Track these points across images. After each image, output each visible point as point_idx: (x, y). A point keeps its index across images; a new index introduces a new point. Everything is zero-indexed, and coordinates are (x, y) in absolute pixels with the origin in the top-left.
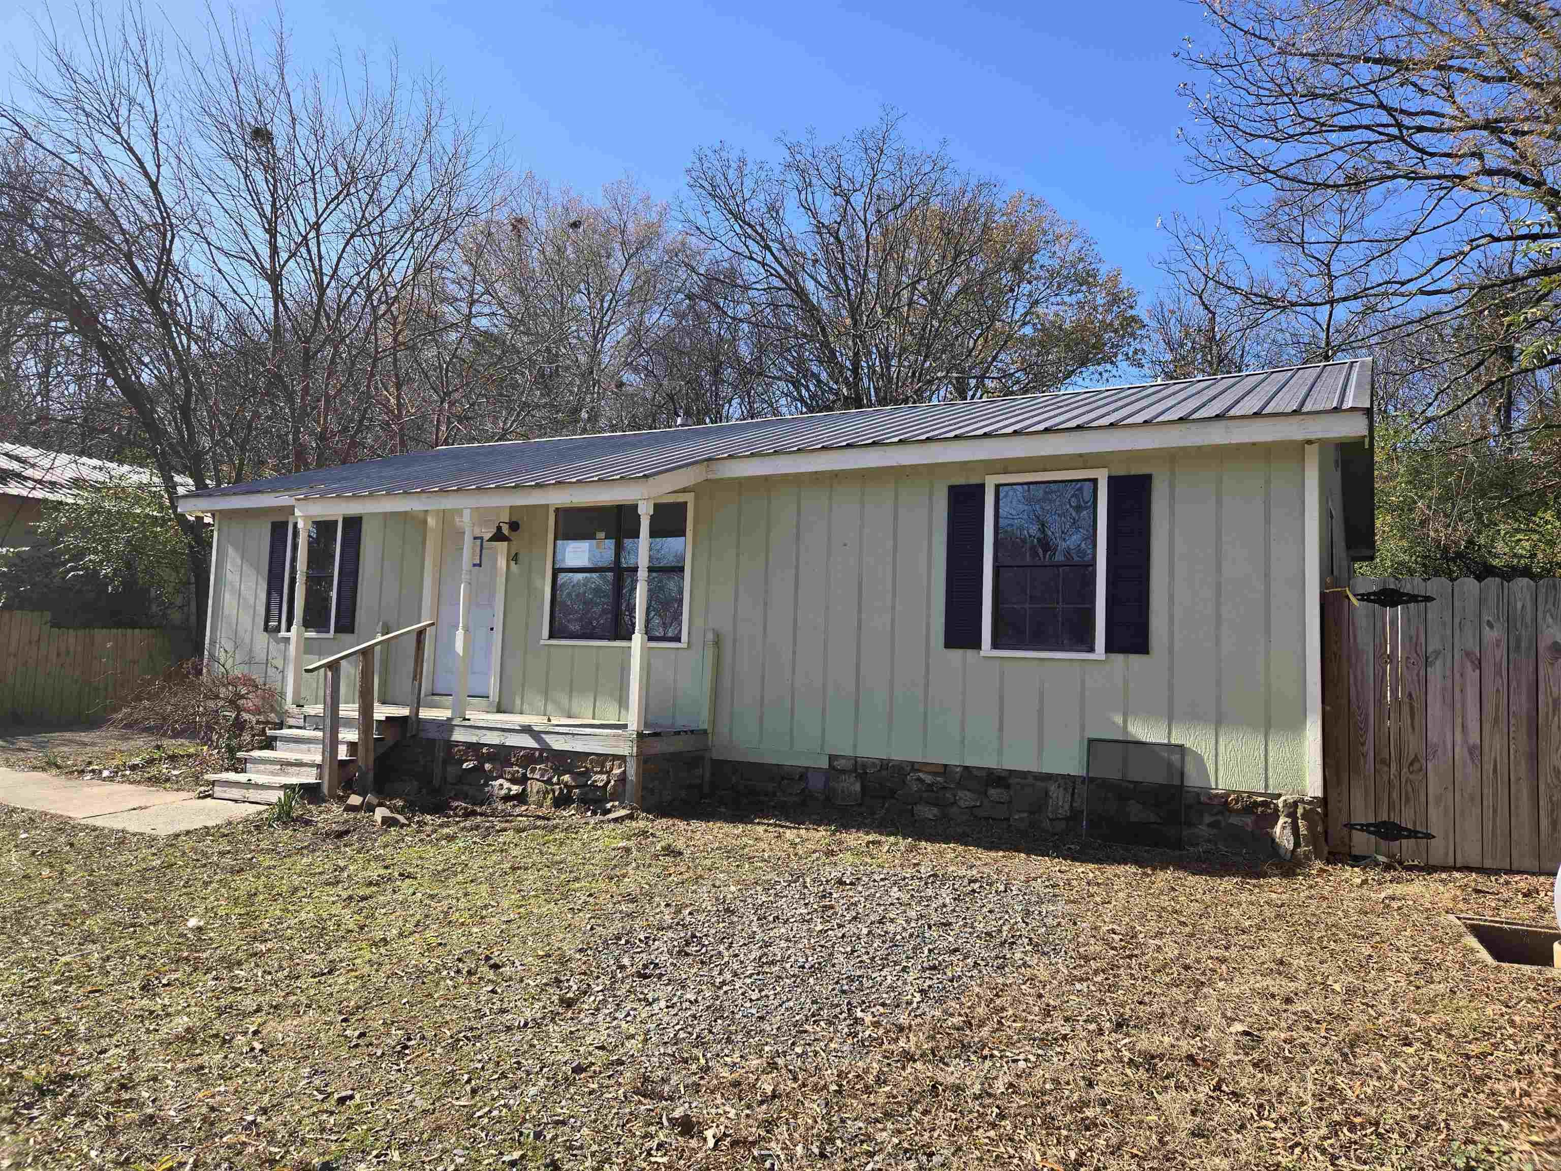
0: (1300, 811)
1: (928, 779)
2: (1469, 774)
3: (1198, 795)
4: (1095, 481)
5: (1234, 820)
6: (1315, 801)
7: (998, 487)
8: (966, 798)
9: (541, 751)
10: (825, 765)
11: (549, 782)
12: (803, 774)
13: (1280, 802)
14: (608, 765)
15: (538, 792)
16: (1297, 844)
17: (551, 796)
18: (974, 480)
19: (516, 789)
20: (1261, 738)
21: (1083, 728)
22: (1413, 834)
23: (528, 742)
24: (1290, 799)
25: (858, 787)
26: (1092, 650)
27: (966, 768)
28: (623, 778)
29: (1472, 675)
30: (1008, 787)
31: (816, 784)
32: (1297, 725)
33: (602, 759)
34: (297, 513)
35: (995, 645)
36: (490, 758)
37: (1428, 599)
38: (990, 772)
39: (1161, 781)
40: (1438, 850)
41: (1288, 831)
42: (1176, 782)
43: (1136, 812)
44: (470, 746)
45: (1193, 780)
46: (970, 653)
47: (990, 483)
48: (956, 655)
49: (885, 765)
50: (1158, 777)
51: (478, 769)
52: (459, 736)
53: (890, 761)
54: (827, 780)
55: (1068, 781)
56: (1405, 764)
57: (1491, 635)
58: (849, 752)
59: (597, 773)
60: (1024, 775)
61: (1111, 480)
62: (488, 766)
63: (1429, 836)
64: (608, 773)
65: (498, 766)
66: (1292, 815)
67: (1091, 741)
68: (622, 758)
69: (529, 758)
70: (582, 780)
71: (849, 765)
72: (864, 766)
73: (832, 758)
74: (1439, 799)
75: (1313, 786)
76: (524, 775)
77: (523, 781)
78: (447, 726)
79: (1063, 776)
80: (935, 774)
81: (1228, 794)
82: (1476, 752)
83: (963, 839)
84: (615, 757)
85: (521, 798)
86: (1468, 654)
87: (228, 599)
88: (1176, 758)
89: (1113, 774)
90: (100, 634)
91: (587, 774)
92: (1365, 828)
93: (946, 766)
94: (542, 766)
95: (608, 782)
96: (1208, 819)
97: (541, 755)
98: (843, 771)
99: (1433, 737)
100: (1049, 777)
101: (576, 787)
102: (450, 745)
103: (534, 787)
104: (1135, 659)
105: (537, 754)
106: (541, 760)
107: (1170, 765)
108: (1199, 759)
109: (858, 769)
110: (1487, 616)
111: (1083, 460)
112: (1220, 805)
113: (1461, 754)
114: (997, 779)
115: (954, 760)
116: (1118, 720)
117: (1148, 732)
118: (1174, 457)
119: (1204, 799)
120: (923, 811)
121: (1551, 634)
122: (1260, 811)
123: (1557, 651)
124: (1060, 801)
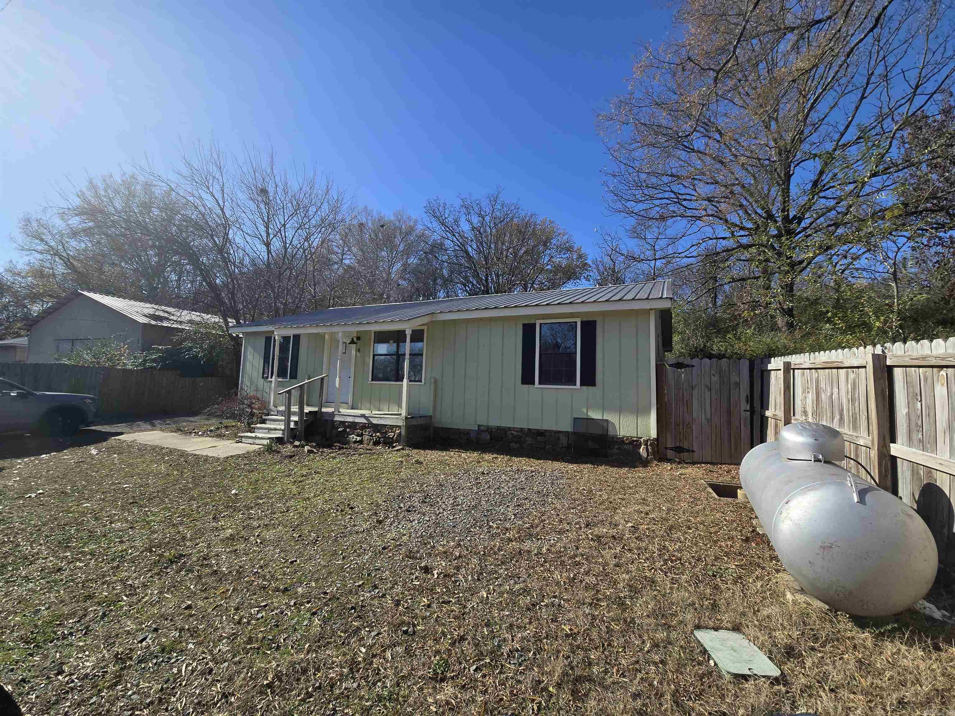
0: (649, 443)
1: (515, 433)
2: (707, 428)
3: (613, 438)
4: (576, 323)
5: (626, 447)
6: (654, 440)
7: (541, 324)
8: (529, 440)
9: (369, 424)
10: (476, 429)
11: (371, 436)
12: (467, 432)
13: (642, 440)
14: (394, 429)
15: (367, 440)
16: (648, 455)
17: (372, 441)
18: (532, 322)
19: (359, 439)
20: (635, 417)
21: (572, 414)
22: (688, 451)
23: (363, 421)
24: (645, 438)
25: (489, 437)
26: (575, 385)
27: (529, 429)
28: (400, 434)
29: (708, 394)
30: (545, 436)
31: (473, 436)
32: (647, 412)
33: (392, 427)
34: (275, 333)
35: (540, 383)
36: (349, 427)
37: (693, 366)
38: (538, 430)
40: (696, 456)
41: (645, 450)
42: (606, 433)
43: (591, 444)
44: (341, 422)
45: (611, 432)
46: (531, 386)
47: (538, 323)
48: (526, 386)
49: (499, 428)
50: (599, 432)
51: (344, 431)
52: (337, 418)
53: (501, 427)
54: (477, 434)
55: (567, 433)
56: (685, 425)
57: (714, 379)
58: (485, 424)
59: (390, 432)
60: (550, 431)
61: (582, 322)
62: (348, 430)
63: (693, 451)
64: (394, 432)
65: (352, 430)
66: (646, 445)
67: (575, 419)
68: (399, 427)
69: (364, 427)
70: (384, 435)
71: (485, 429)
72: (491, 428)
73: (479, 426)
74: (696, 438)
75: (653, 434)
76: (362, 433)
77: (361, 435)
78: (332, 414)
79: (565, 432)
80: (518, 431)
81: (624, 437)
82: (709, 421)
83: (529, 456)
84: (397, 426)
85: (361, 442)
86: (706, 386)
87: (248, 365)
88: (605, 424)
89: (583, 431)
90: (198, 379)
91: (386, 433)
92: (671, 449)
93: (522, 428)
94: (369, 430)
95: (394, 436)
96: (616, 447)
98: (483, 431)
99: (695, 415)
100: (559, 432)
101: (382, 438)
102: (333, 422)
103: (366, 438)
104: (591, 388)
105: (367, 425)
106: (368, 428)
107: (603, 427)
108: (613, 424)
109: (489, 430)
110: (713, 372)
111: (572, 315)
112: (621, 441)
113: (704, 422)
114: (541, 433)
115: (525, 426)
116: (585, 410)
117: (595, 415)
118: (604, 314)
119: (615, 439)
120: (513, 445)
121: (734, 378)
122: (635, 443)
123: (737, 384)
124: (564, 441)
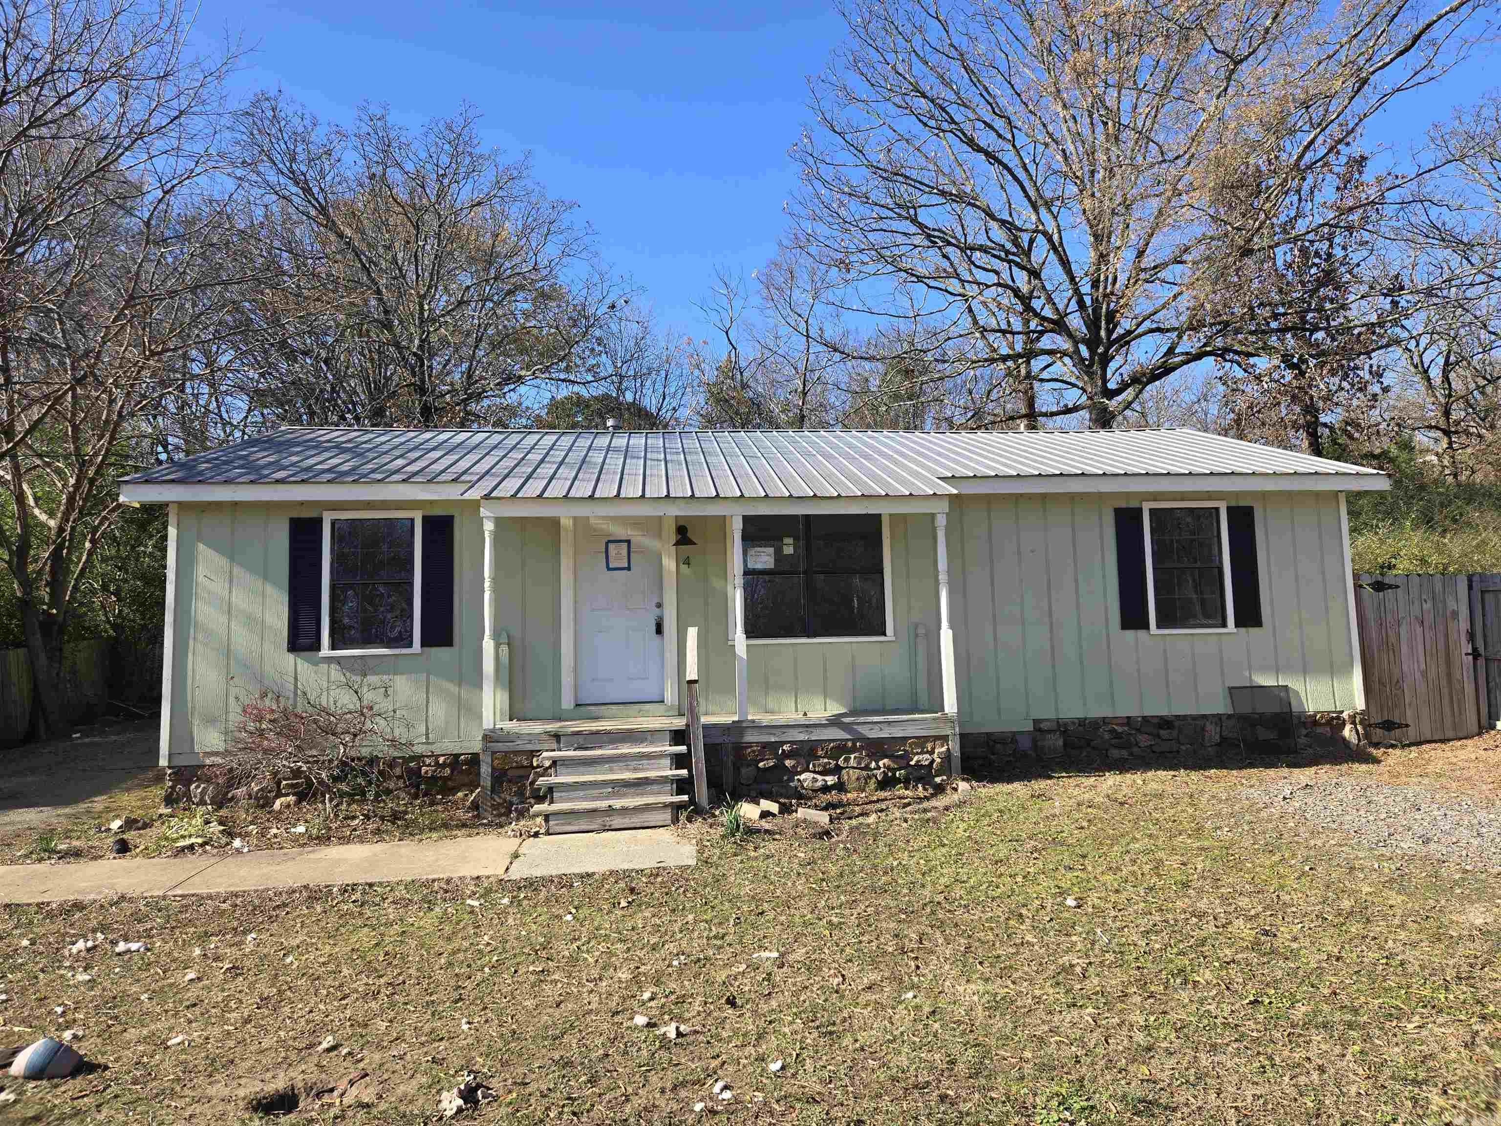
0: (1356, 719)
1: (1119, 729)
2: (1422, 689)
3: (1299, 718)
4: (1217, 509)
5: (1319, 730)
6: (1363, 713)
7: (1151, 510)
8: (1144, 740)
9: (854, 742)
10: (1030, 727)
11: (867, 768)
12: (1014, 737)
13: (1345, 715)
14: (929, 746)
15: (858, 779)
16: (1359, 740)
17: (874, 780)
18: (1134, 504)
19: (831, 780)
20: (1329, 680)
21: (1223, 682)
22: (1400, 726)
23: (837, 734)
24: (1351, 713)
25: (1060, 742)
26: (1224, 625)
27: (1144, 718)
28: (948, 754)
29: (1419, 630)
30: (1175, 728)
31: (1025, 744)
32: (1347, 668)
33: (921, 741)
34: (483, 512)
35: (1158, 627)
36: (786, 755)
37: (1397, 587)
38: (1161, 718)
39: (1278, 711)
40: (1412, 733)
41: (1353, 733)
42: (1286, 710)
43: (1263, 734)
44: (765, 746)
45: (1295, 708)
46: (1141, 633)
47: (1146, 507)
48: (1130, 634)
49: (1082, 722)
50: (1274, 708)
51: (780, 767)
52: (751, 737)
53: (1086, 719)
54: (1035, 741)
55: (1218, 718)
56: (1394, 683)
57: (1426, 607)
58: (1052, 716)
59: (917, 753)
60: (1185, 717)
61: (1229, 509)
62: (788, 763)
63: (1407, 726)
64: (932, 753)
65: (803, 761)
66: (1354, 723)
67: (1231, 689)
68: (944, 739)
69: (840, 749)
70: (903, 763)
71: (1054, 726)
72: (1065, 725)
73: (1036, 722)
74: (1410, 705)
75: (1360, 704)
76: (837, 765)
77: (837, 770)
78: (738, 728)
79: (1213, 716)
80: (1122, 725)
81: (1315, 714)
82: (1425, 674)
84: (936, 738)
85: (840, 787)
86: (1417, 618)
87: (206, 610)
88: (1283, 694)
89: (1246, 709)
91: (907, 757)
92: (1377, 725)
93: (1128, 718)
94: (857, 754)
95: (933, 761)
97: (854, 745)
98: (1049, 731)
99: (1405, 667)
100: (1204, 717)
101: (900, 769)
102: (739, 748)
103: (851, 775)
104: (1253, 631)
105: (850, 744)
106: (854, 750)
107: (1281, 699)
108: (1297, 693)
109: (1062, 728)
110: (1424, 597)
111: (1209, 496)
112: (1312, 722)
113: (1418, 675)
114: (1165, 723)
115: (1133, 711)
116: (1247, 674)
117: (1266, 680)
118: (1264, 495)
119: (1303, 719)
120: (1115, 753)
121: (1452, 605)
122: (1335, 722)
123: (1455, 614)
124: (1213, 733)
